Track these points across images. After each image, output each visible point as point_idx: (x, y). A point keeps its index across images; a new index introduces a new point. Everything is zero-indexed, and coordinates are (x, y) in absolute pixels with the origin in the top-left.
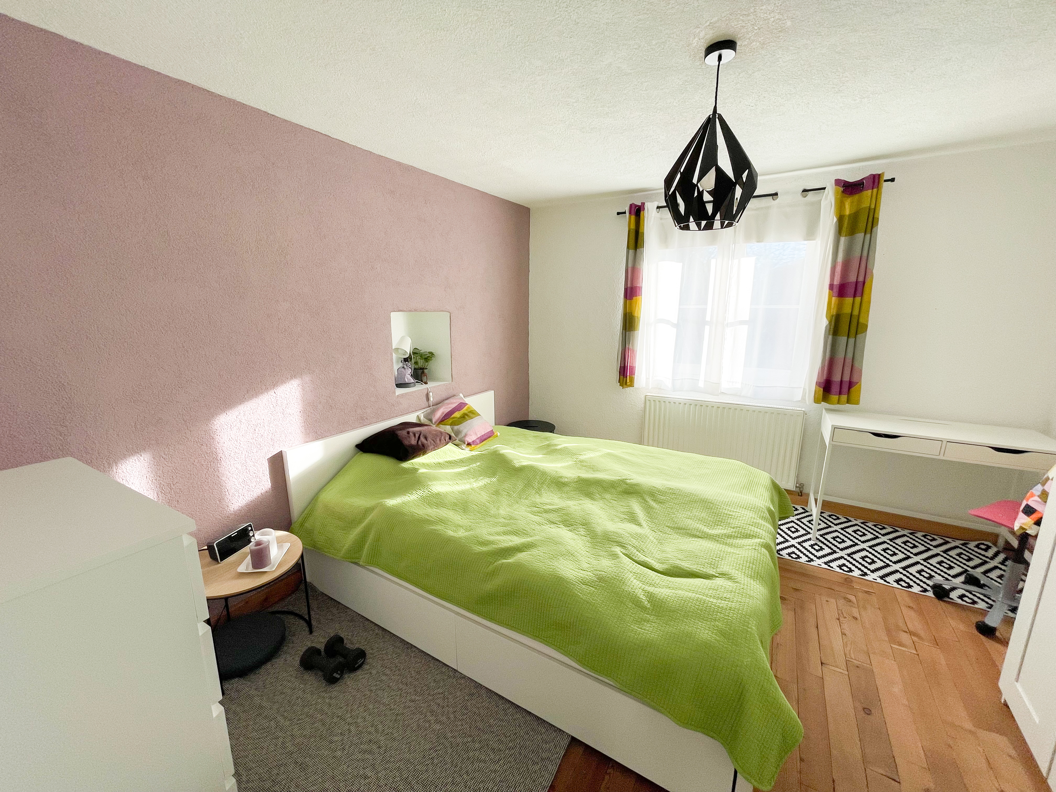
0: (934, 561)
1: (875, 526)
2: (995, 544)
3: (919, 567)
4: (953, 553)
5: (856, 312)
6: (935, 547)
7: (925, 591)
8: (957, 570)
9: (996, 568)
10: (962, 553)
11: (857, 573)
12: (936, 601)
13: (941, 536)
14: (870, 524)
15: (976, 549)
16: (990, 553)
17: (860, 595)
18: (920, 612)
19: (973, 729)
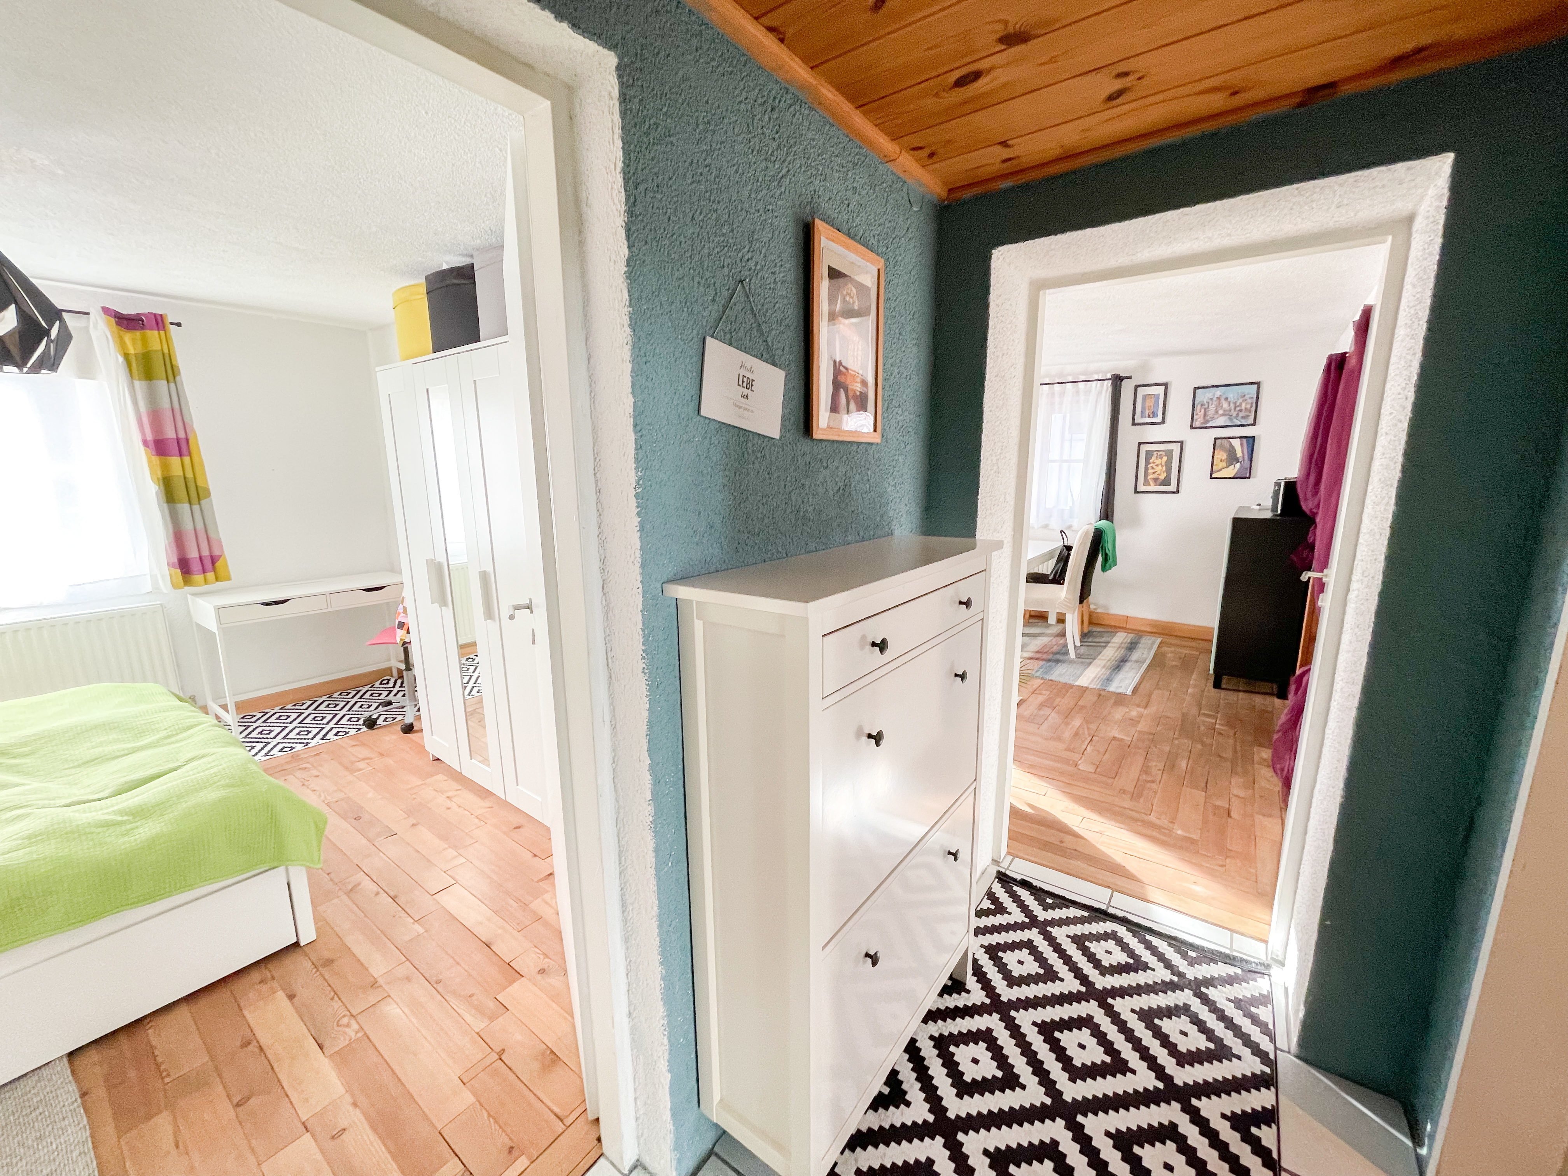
0: (356, 708)
1: (295, 705)
2: (392, 676)
3: (347, 717)
4: (367, 696)
5: (189, 475)
6: (352, 698)
7: (359, 729)
8: (375, 705)
9: (398, 691)
10: (373, 694)
11: (299, 747)
12: (370, 731)
13: (353, 689)
14: (289, 706)
15: (381, 686)
16: (391, 684)
17: (311, 760)
18: (363, 744)
19: (423, 782)
